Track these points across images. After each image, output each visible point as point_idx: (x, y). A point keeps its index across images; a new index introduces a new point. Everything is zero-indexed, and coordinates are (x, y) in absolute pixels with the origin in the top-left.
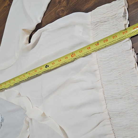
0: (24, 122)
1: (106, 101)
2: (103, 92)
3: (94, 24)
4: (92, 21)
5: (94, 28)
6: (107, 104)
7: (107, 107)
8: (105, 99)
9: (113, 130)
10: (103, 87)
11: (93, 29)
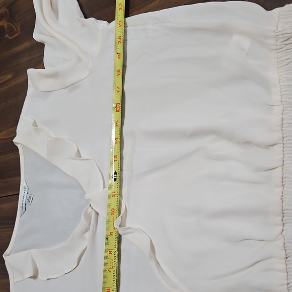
0: (82, 217)
1: (283, 216)
2: (282, 196)
3: (284, 37)
4: (278, 31)
5: (284, 46)
6: (284, 224)
7: (283, 231)
8: (283, 213)
9: (288, 284)
10: (283, 186)
11: (278, 47)
